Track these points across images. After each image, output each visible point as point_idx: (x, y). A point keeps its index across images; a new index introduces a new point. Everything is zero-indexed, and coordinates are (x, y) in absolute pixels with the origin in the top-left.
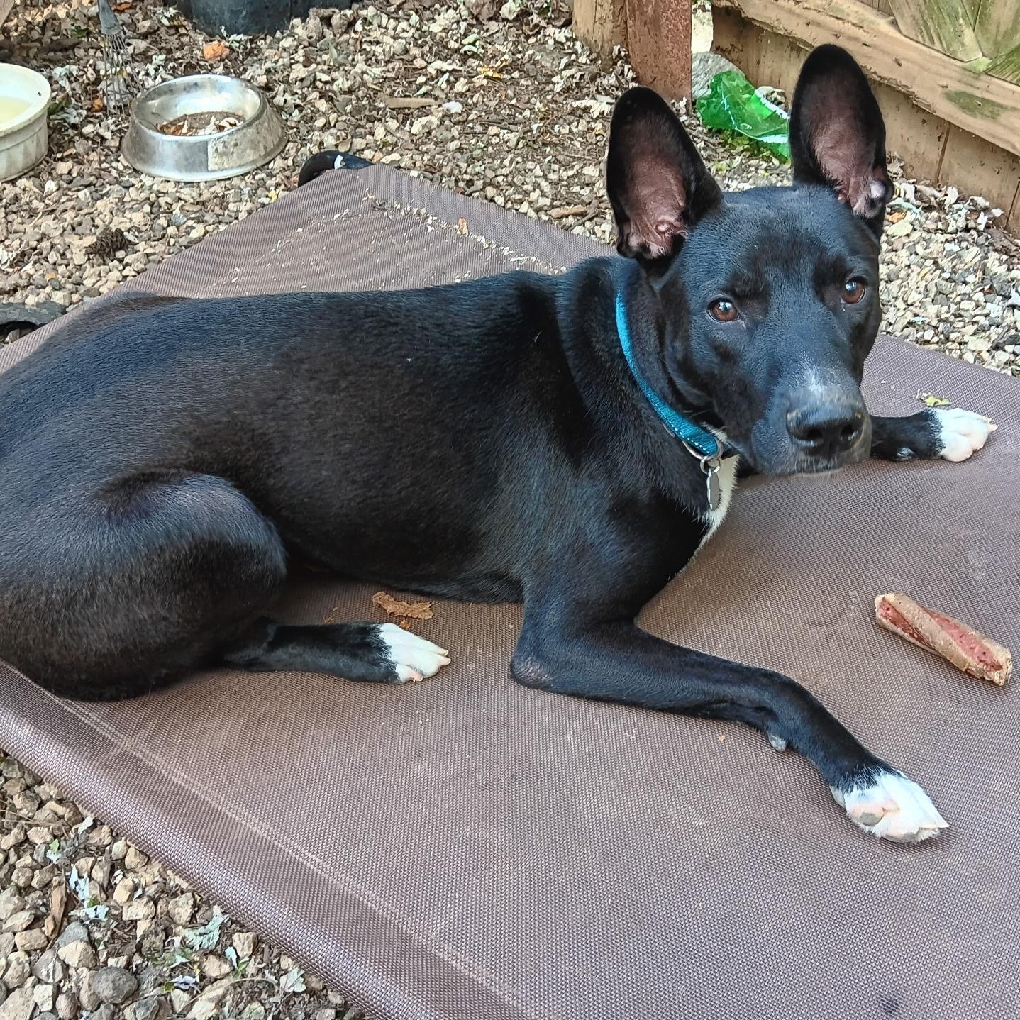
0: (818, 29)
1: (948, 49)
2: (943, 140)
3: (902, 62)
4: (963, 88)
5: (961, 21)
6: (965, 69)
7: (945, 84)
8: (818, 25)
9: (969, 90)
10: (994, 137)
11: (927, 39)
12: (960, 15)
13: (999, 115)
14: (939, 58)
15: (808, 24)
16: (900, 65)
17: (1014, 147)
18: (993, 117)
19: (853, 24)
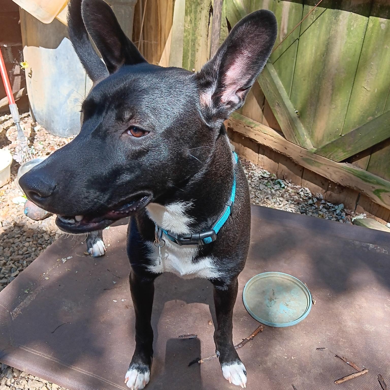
0: (259, 136)
1: (302, 145)
2: (302, 171)
3: (287, 148)
4: (307, 157)
5: (306, 137)
6: (307, 151)
7: (302, 155)
8: (259, 135)
9: (310, 158)
10: (319, 172)
11: (295, 142)
12: (305, 135)
13: (320, 166)
14: (299, 148)
15: (255, 135)
16: (286, 149)
17: (326, 176)
18: (319, 167)
19: (271, 136)
